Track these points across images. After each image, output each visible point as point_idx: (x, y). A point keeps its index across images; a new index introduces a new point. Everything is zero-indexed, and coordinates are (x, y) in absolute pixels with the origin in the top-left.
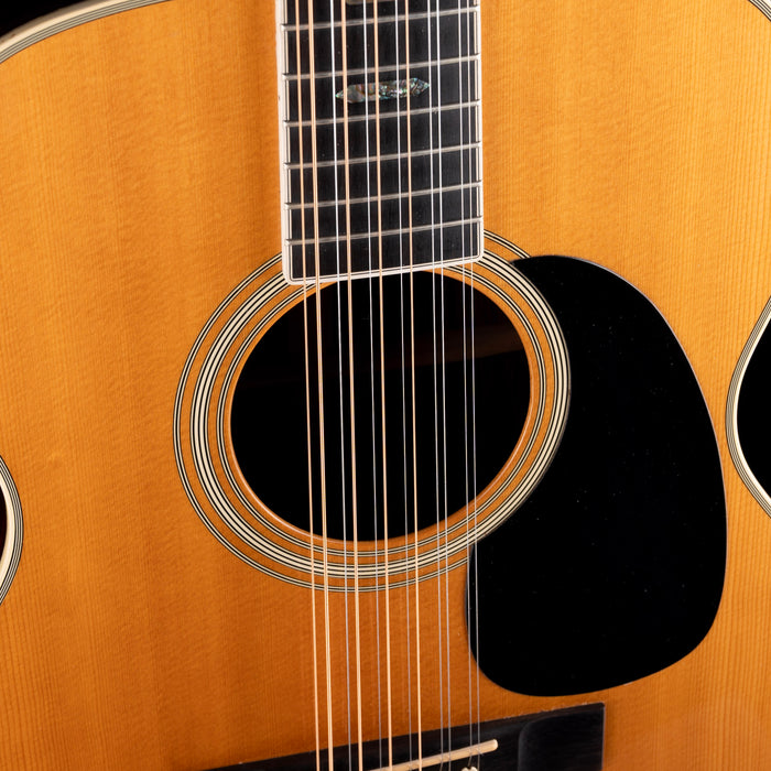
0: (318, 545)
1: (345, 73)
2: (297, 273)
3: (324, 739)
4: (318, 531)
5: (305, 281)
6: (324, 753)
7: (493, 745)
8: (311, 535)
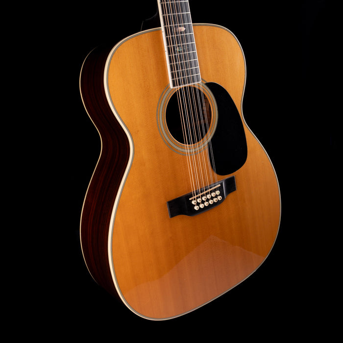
0: (187, 146)
1: (177, 45)
2: (174, 85)
3: (193, 189)
4: (186, 144)
5: (176, 87)
6: (194, 192)
7: (220, 185)
8: (185, 145)
